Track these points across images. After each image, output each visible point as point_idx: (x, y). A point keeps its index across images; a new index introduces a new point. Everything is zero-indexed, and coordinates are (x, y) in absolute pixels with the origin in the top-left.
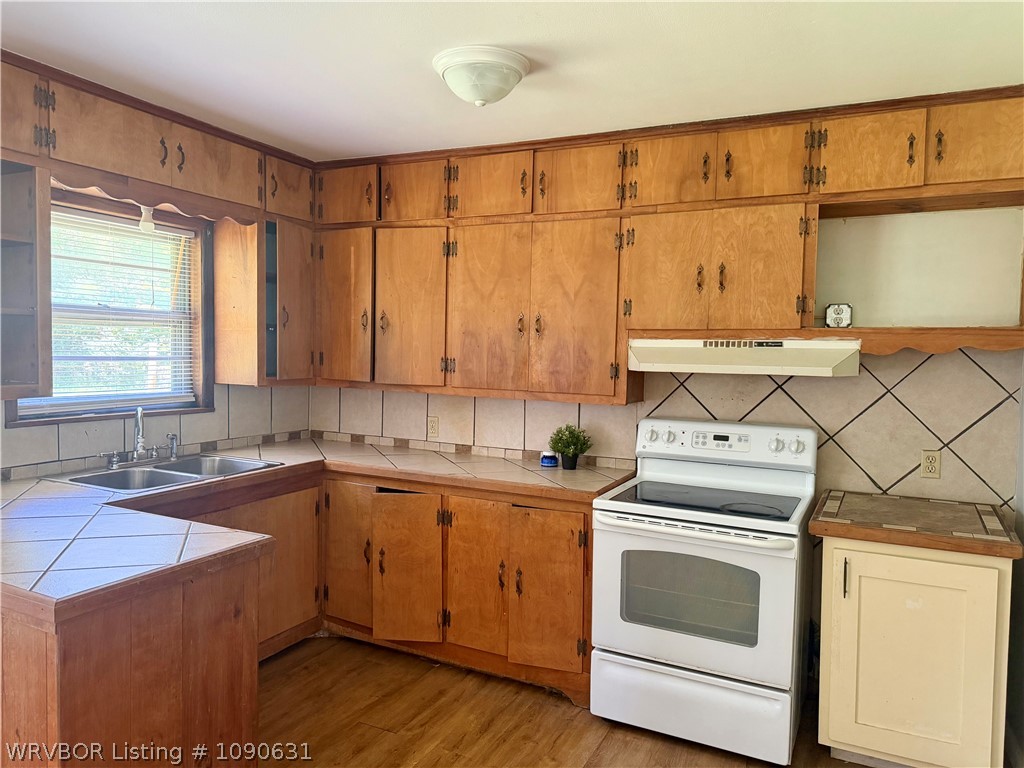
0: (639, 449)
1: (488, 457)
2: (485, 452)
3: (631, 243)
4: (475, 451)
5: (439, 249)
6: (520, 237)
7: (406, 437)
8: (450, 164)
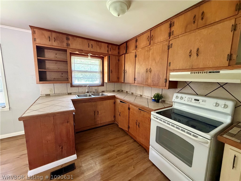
0: (173, 100)
1: (145, 98)
2: (144, 97)
3: (171, 47)
4: (143, 96)
5: (134, 56)
6: (147, 51)
7: (133, 92)
8: (136, 39)
